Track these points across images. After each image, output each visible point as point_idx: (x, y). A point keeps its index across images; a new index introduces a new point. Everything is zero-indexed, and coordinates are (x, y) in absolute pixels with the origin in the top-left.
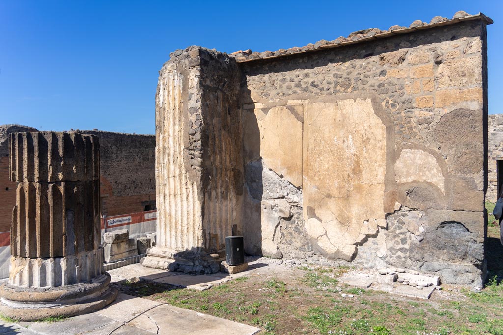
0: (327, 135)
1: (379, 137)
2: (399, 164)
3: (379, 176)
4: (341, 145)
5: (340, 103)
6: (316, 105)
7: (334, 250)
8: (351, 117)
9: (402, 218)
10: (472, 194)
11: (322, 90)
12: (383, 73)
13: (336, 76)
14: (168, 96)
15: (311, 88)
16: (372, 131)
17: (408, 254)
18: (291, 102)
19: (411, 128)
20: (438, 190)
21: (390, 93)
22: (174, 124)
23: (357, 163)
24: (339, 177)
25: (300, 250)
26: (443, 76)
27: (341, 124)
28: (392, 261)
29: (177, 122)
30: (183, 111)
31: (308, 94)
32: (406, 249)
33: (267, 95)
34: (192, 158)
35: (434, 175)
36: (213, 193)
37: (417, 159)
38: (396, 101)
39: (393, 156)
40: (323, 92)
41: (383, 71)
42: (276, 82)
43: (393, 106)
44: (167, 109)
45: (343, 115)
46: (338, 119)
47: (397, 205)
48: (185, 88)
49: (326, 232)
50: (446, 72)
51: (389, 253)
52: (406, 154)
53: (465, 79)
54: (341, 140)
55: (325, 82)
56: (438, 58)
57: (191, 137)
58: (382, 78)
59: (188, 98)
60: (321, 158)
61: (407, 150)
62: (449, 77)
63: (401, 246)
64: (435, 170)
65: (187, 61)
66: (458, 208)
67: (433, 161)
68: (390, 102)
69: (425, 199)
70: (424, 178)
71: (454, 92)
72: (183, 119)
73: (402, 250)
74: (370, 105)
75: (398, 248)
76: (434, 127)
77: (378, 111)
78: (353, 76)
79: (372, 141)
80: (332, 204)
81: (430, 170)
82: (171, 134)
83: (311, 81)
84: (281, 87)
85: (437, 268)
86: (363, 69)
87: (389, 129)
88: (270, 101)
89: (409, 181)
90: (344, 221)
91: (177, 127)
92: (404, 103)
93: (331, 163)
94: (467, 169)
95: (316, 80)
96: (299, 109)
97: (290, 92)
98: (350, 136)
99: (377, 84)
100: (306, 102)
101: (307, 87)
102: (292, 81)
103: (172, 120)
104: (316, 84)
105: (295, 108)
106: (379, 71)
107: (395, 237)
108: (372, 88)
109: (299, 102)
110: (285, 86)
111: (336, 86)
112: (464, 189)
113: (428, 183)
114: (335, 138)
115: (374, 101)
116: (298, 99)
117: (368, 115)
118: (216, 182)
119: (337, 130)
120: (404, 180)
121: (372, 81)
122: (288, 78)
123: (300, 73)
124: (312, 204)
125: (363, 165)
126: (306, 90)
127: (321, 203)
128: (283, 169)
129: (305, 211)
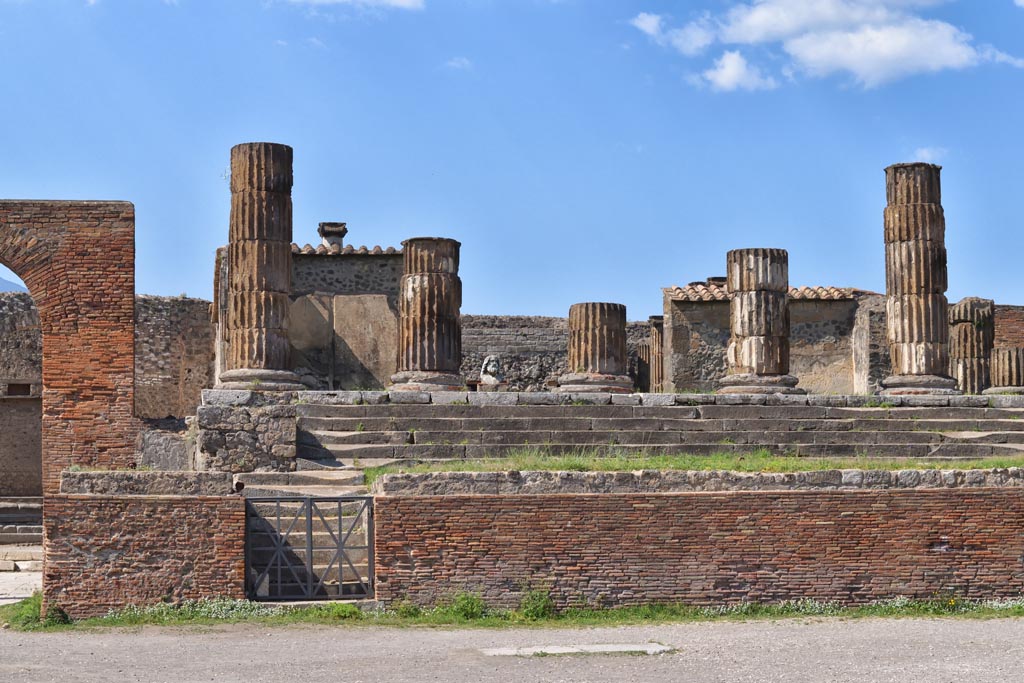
0: (351, 323)
1: (393, 327)
4: (363, 331)
5: (362, 297)
6: (342, 298)
8: (371, 310)
13: (356, 276)
15: (335, 284)
16: (387, 322)
23: (376, 346)
27: (363, 315)
31: (332, 288)
40: (346, 288)
42: (302, 274)
45: (365, 309)
46: (360, 311)
54: (363, 328)
55: (347, 280)
74: (386, 303)
78: (371, 279)
80: (355, 377)
83: (335, 278)
84: (307, 279)
88: (296, 290)
95: (340, 278)
97: (316, 284)
98: (370, 325)
101: (332, 282)
102: (317, 275)
104: (339, 280)
105: (322, 298)
110: (310, 278)
111: (357, 284)
114: (358, 326)
115: (388, 299)
117: (384, 310)
121: (386, 284)
122: (313, 271)
123: (326, 270)
124: (337, 378)
125: (380, 347)
126: (331, 284)
127: (347, 377)
128: (310, 350)
129: (331, 384)
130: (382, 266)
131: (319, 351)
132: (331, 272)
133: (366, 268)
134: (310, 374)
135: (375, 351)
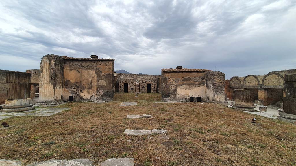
0: (85, 76)
1: (96, 77)
2: (99, 82)
4: (88, 78)
5: (88, 70)
6: (83, 70)
7: (86, 98)
9: (99, 91)
12: (97, 66)
13: (87, 65)
14: (45, 65)
16: (94, 76)
18: (77, 69)
19: (101, 76)
20: (105, 87)
21: (98, 70)
22: (46, 72)
23: (91, 82)
24: (88, 84)
25: (78, 99)
27: (89, 74)
28: (97, 99)
29: (47, 71)
30: (50, 69)
31: (81, 68)
33: (71, 67)
34: (52, 79)
36: (57, 87)
37: (102, 81)
39: (98, 81)
40: (85, 68)
42: (74, 64)
43: (98, 72)
45: (89, 73)
47: (99, 89)
48: (50, 63)
49: (85, 95)
50: (107, 68)
52: (100, 80)
53: (110, 69)
55: (85, 66)
57: (52, 75)
58: (97, 67)
59: (51, 66)
60: (84, 81)
65: (51, 58)
66: (108, 89)
67: (105, 82)
69: (103, 88)
70: (103, 84)
71: (108, 71)
72: (49, 70)
73: (99, 97)
74: (94, 71)
76: (105, 76)
77: (96, 73)
78: (91, 66)
79: (94, 78)
80: (86, 89)
82: (45, 73)
83: (82, 65)
84: (75, 66)
85: (105, 99)
86: (93, 65)
87: (98, 76)
88: (73, 68)
89: (101, 85)
90: (88, 93)
91: (47, 72)
92: (100, 72)
93: (86, 82)
94: (110, 83)
96: (79, 71)
97: (77, 67)
98: (90, 77)
100: (81, 69)
102: (78, 65)
103: (46, 70)
107: (98, 95)
109: (79, 69)
111: (87, 67)
112: (109, 86)
117: (94, 73)
118: (58, 85)
119: (87, 75)
121: (95, 67)
122: (77, 64)
123: (80, 63)
124: (81, 90)
125: (93, 82)
126: (81, 67)
127: (84, 89)
128: (75, 83)
129: (80, 91)
130: (94, 63)
131: (77, 83)
132: (81, 64)
133: (90, 63)
134: (75, 89)
135: (91, 83)
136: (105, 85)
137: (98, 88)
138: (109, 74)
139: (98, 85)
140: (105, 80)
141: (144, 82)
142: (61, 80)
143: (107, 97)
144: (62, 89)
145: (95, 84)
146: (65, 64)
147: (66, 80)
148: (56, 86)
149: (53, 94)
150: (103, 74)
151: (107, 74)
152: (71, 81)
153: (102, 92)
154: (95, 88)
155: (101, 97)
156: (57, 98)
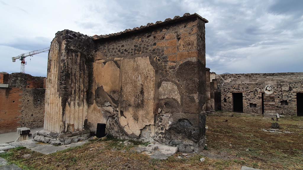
0: (130, 75)
1: (152, 76)
2: (161, 89)
3: (151, 95)
4: (136, 80)
5: (136, 59)
6: (126, 60)
7: (131, 133)
8: (140, 66)
9: (161, 117)
10: (193, 105)
11: (129, 53)
12: (155, 44)
13: (135, 46)
14: (53, 54)
15: (124, 52)
16: (149, 72)
17: (164, 136)
18: (116, 59)
19: (166, 71)
20: (178, 102)
21: (158, 54)
23: (142, 88)
24: (134, 95)
25: (117, 133)
26: (180, 45)
27: (136, 69)
28: (157, 139)
29: (56, 67)
30: (59, 61)
31: (123, 55)
32: (163, 133)
33: (106, 56)
34: (61, 85)
35: (176, 95)
36: (72, 103)
37: (169, 86)
38: (160, 58)
39: (158, 85)
40: (129, 54)
41: (154, 43)
42: (110, 49)
43: (159, 60)
44: (52, 60)
45: (137, 65)
46: (135, 67)
47: (160, 110)
48: (60, 50)
49: (128, 124)
50: (182, 43)
51: (156, 135)
52: (164, 84)
53: (190, 47)
54: (136, 77)
55: (130, 49)
56: (178, 36)
57: (61, 74)
58: (154, 47)
59: (61, 55)
60: (127, 86)
61: (164, 82)
62: (183, 46)
63: (161, 131)
64: (177, 92)
65: (62, 37)
66: (187, 112)
67: (175, 87)
68: (158, 58)
69: (172, 107)
70: (172, 96)
71: (185, 53)
72: (58, 65)
73: (161, 133)
74: (148, 60)
75: (159, 132)
76: (177, 70)
77: (152, 63)
78: (142, 46)
79: (149, 77)
80: (131, 109)
81: (174, 92)
82: (53, 73)
84: (112, 52)
85: (177, 143)
86: (147, 42)
87: (156, 72)
88: (108, 59)
89: (165, 98)
90: (136, 119)
91: (55, 69)
92: (163, 58)
93: (131, 88)
94: (191, 91)
95: (127, 48)
96: (119, 62)
97: (116, 54)
98: (140, 75)
99: (152, 50)
100: (122, 59)
101: (123, 51)
102: (117, 49)
103: (54, 65)
104: (126, 50)
105: (117, 62)
106: (153, 43)
107: (158, 126)
108: (150, 52)
109: (119, 59)
110: (113, 51)
111: (135, 51)
112: (189, 102)
113: (173, 99)
114: (133, 76)
115: (150, 58)
116: (118, 57)
117: (148, 65)
118: (74, 97)
119: (134, 72)
120: (163, 97)
121: (150, 48)
122: (115, 47)
123: (120, 45)
124: (122, 110)
125: (145, 89)
126: (122, 53)
127: (126, 108)
128: (111, 92)
129: (119, 113)
130: (148, 37)
131: (114, 92)
132: (123, 46)
133: (140, 40)
134: (111, 106)
135: (142, 92)
136: (178, 97)
137: (158, 106)
138: (188, 64)
139: (157, 98)
140: (176, 84)
141: (287, 89)
142: (82, 86)
143: (183, 138)
144: (86, 107)
145: (149, 95)
146: (96, 51)
147: (97, 86)
148: (69, 100)
149: (61, 118)
150: (170, 64)
151: (181, 63)
152: (104, 87)
153: (168, 121)
154: (150, 106)
155: (165, 133)
156: (71, 127)
